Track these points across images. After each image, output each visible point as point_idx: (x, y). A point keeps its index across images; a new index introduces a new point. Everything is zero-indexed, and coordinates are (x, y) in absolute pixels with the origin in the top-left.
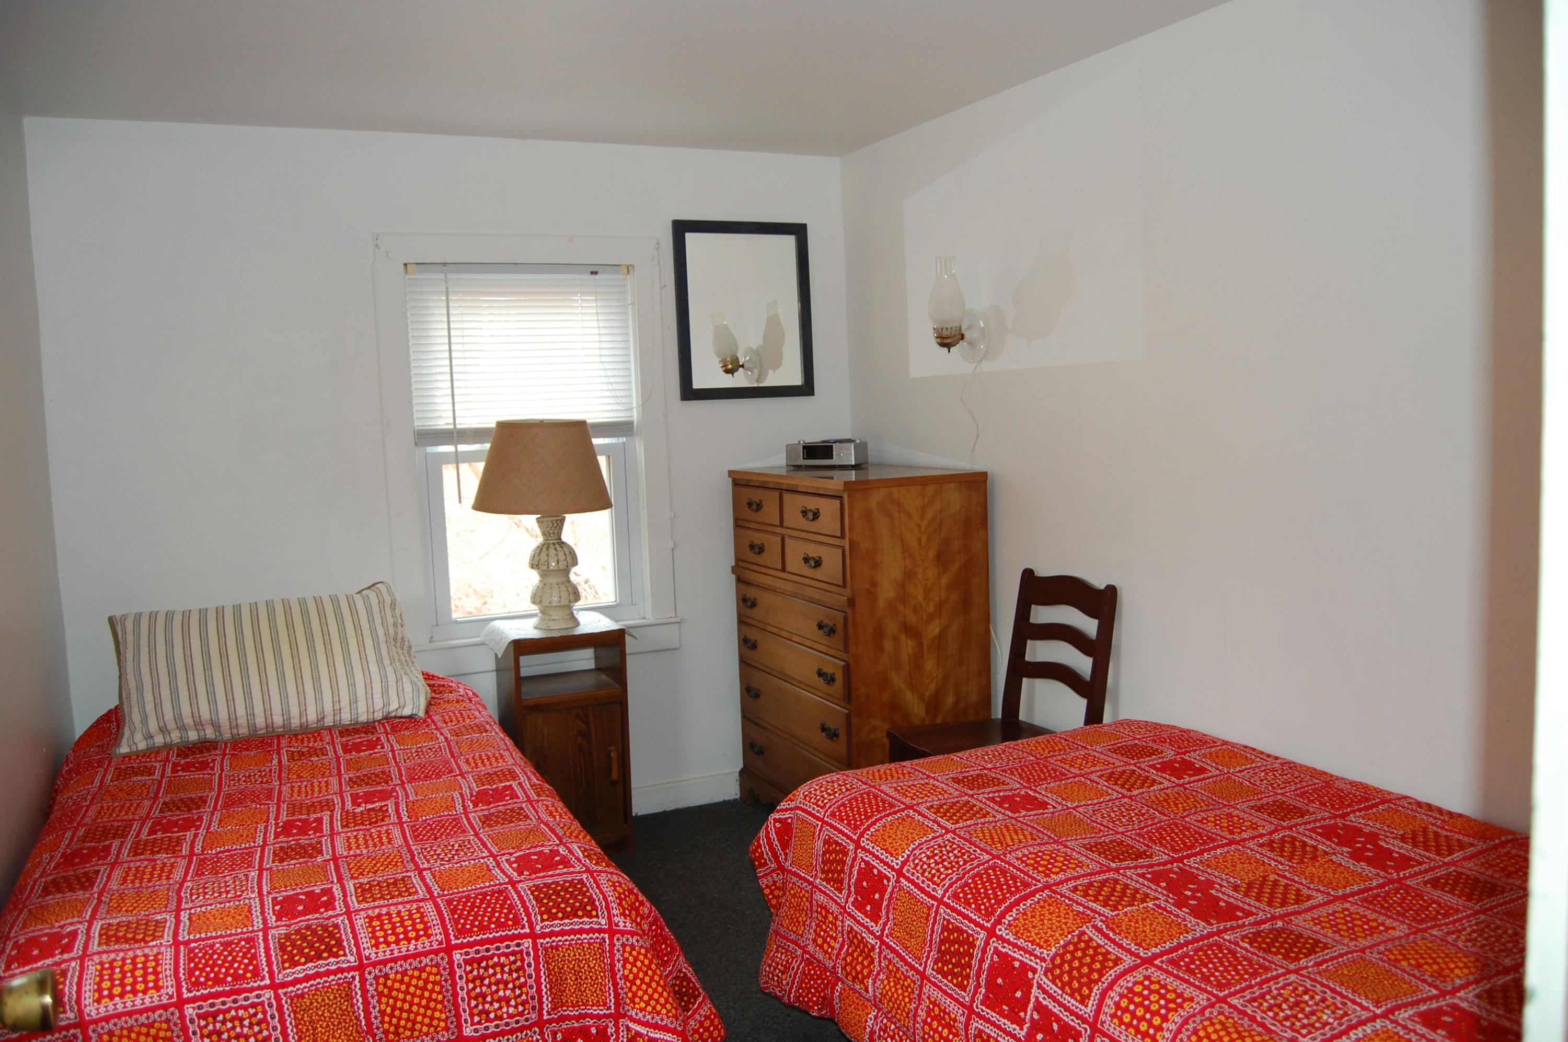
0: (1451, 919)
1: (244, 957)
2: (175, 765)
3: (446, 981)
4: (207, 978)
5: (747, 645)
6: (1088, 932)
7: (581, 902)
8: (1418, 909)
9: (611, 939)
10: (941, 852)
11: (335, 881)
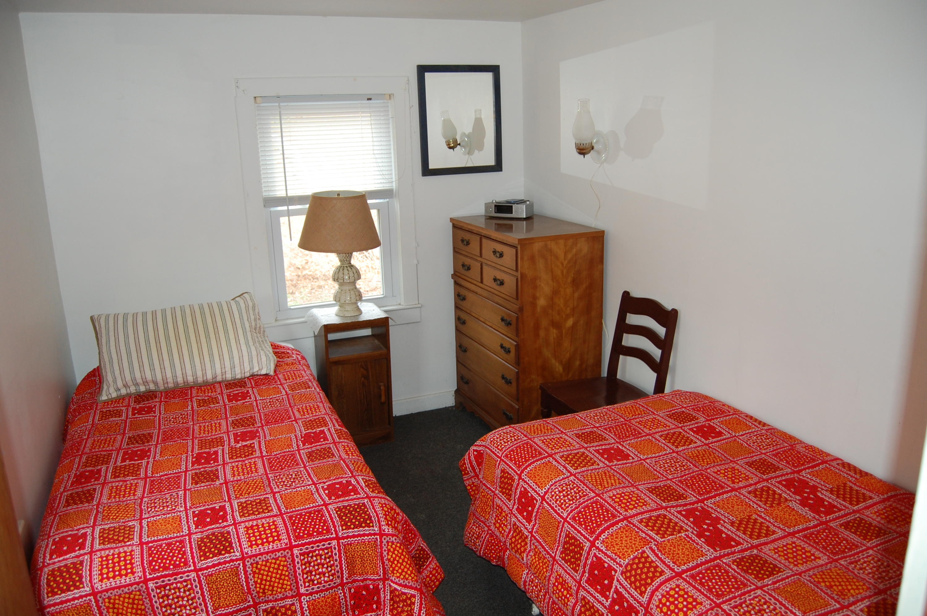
0: (853, 552)
1: (179, 553)
2: (134, 409)
3: (290, 564)
4: (160, 567)
5: (460, 322)
6: (647, 551)
7: (364, 518)
8: (835, 544)
9: (381, 539)
10: (567, 488)
11: (227, 500)
